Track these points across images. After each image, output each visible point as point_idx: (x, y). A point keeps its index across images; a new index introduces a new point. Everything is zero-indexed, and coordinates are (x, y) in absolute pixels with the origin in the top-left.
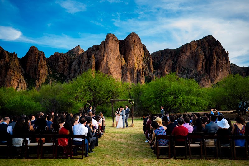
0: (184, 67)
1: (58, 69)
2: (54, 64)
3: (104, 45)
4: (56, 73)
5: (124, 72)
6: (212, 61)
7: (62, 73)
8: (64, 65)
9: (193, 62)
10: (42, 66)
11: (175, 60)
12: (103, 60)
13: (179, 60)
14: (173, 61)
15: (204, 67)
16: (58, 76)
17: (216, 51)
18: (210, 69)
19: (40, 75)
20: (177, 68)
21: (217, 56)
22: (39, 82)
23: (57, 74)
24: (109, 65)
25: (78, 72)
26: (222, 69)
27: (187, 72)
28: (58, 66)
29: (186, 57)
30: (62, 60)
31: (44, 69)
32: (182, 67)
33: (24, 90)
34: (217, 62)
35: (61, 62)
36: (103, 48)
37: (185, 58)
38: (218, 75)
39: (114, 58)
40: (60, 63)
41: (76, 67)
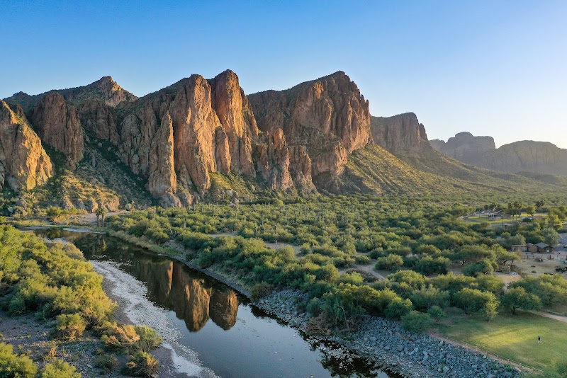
0: (303, 124)
1: (97, 132)
2: (89, 122)
3: (186, 93)
4: (96, 140)
5: (219, 140)
6: (347, 117)
7: (107, 139)
8: (109, 125)
9: (317, 117)
10: (76, 130)
11: (288, 112)
12: (184, 121)
13: (295, 113)
14: (285, 113)
15: (334, 127)
16: (100, 145)
17: (351, 100)
18: (343, 128)
19: (75, 147)
20: (293, 128)
21: (352, 107)
22: (73, 159)
23: (98, 142)
24: (195, 129)
25: (139, 139)
26: (360, 129)
27: (308, 134)
28: (98, 127)
29: (306, 109)
30: (104, 116)
31: (79, 135)
32: (300, 126)
33: (50, 176)
34: (354, 118)
35: (103, 119)
36: (184, 99)
37: (303, 110)
38: (354, 138)
39: (204, 117)
40: (101, 121)
41: (134, 130)
